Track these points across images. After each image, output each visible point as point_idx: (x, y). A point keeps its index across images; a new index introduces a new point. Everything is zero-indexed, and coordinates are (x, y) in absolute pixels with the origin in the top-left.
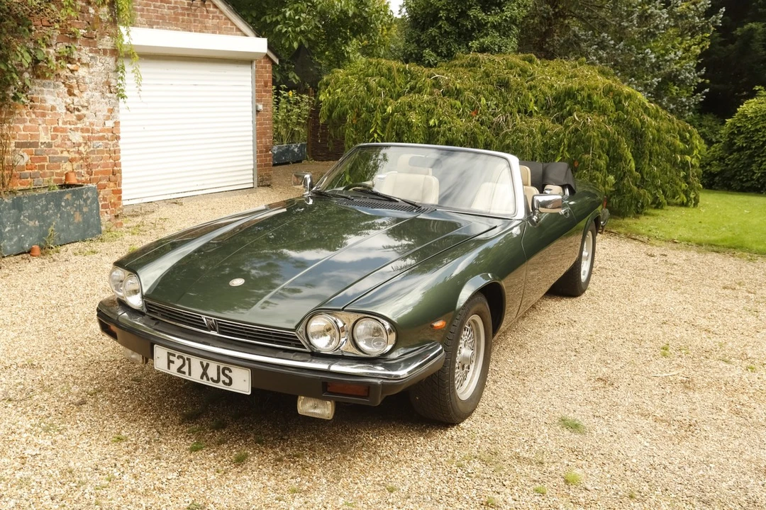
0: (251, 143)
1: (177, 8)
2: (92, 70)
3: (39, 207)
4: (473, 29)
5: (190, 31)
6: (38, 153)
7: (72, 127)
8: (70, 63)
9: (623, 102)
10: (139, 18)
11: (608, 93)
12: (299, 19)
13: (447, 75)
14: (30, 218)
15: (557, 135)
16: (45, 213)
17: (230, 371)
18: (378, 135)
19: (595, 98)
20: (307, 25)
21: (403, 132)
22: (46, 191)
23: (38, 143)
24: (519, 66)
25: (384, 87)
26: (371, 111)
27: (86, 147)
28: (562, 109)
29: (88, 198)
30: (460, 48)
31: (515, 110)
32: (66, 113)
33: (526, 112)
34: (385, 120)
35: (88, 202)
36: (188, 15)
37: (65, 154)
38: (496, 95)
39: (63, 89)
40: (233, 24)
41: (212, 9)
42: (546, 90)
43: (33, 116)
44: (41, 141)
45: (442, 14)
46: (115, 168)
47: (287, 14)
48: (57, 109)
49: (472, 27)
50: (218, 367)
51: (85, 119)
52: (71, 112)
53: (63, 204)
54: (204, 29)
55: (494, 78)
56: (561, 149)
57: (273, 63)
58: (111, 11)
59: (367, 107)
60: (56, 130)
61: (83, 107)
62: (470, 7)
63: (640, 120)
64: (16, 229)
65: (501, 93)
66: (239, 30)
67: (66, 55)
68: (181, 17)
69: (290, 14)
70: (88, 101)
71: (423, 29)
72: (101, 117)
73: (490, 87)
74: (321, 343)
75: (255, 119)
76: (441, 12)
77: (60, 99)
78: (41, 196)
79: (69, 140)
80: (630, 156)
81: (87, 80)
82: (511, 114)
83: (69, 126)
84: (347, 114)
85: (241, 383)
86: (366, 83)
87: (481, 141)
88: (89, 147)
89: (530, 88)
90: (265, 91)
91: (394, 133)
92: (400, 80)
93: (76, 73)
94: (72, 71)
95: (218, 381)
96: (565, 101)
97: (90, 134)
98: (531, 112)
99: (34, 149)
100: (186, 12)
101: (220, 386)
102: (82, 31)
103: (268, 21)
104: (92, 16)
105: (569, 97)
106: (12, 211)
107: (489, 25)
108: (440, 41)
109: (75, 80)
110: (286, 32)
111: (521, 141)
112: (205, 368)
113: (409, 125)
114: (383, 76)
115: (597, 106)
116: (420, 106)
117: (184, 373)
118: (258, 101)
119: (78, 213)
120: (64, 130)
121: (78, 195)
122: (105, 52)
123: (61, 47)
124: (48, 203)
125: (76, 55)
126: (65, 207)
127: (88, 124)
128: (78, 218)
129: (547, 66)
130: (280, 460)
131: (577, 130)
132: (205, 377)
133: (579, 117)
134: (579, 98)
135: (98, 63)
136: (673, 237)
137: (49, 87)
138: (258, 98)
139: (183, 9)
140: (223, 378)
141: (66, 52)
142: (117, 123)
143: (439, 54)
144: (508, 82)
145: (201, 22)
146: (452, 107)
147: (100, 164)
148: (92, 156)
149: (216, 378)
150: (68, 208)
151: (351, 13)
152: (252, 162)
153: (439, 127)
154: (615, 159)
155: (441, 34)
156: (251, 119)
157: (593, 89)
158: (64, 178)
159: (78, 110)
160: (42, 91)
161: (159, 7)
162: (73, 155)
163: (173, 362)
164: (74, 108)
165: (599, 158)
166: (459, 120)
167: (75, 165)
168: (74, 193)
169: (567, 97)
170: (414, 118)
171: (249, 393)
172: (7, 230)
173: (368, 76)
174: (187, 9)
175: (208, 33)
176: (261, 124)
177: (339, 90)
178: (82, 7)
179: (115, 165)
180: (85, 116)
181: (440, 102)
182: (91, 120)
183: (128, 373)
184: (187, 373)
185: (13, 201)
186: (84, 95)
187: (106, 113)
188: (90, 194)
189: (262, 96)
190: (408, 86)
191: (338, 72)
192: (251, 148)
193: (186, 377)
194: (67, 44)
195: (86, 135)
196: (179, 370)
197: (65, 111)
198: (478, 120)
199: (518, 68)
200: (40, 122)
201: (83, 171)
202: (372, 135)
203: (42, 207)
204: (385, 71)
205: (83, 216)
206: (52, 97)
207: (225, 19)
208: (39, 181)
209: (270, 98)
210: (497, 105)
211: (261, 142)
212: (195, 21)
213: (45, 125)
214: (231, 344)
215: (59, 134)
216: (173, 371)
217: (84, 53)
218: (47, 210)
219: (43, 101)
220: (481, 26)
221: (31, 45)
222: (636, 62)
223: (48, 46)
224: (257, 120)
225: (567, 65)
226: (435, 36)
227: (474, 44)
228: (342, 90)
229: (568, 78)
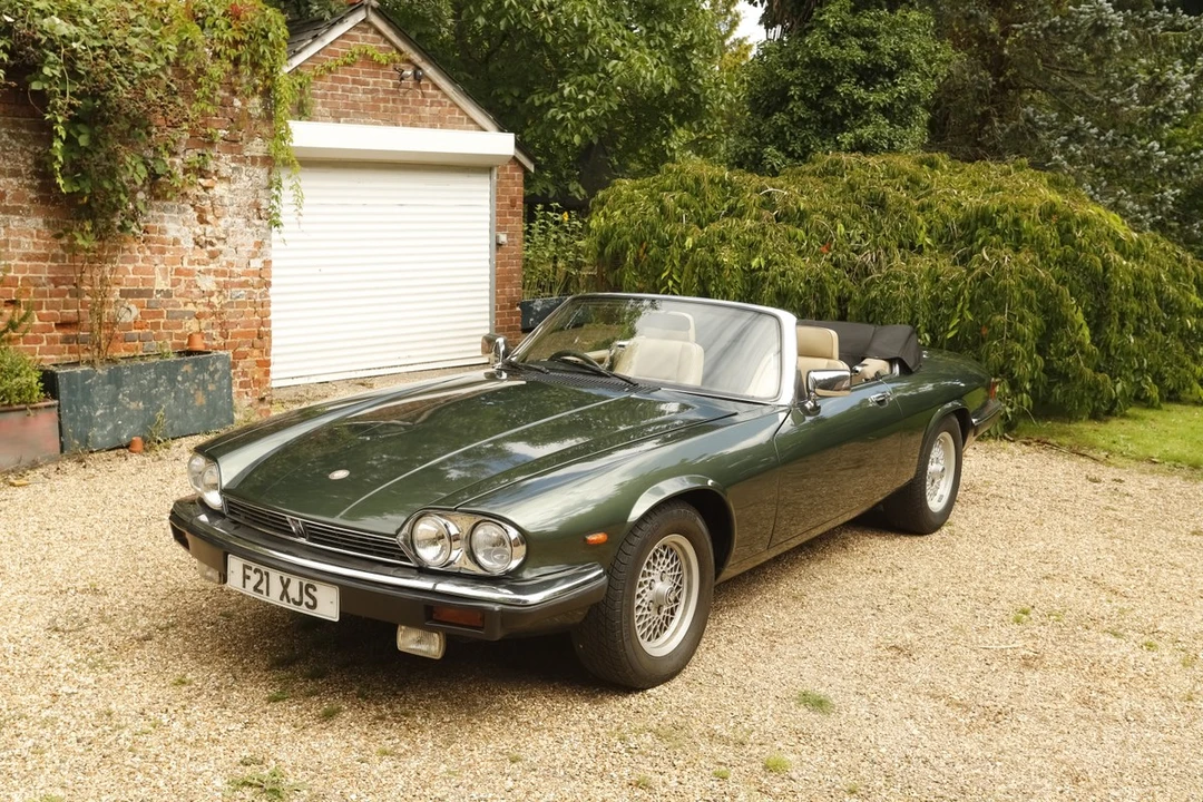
0: (487, 294)
1: (377, 91)
2: (234, 187)
3: (145, 382)
4: (845, 115)
5: (396, 125)
6: (153, 305)
7: (202, 268)
8: (203, 177)
9: (1074, 231)
10: (320, 108)
11: (1050, 216)
12: (584, 98)
13: (786, 189)
14: (132, 397)
15: (954, 283)
16: (154, 391)
17: (315, 590)
18: (675, 282)
19: (1025, 224)
20: (596, 109)
21: (710, 279)
22: (157, 359)
23: (152, 291)
24: (906, 173)
25: (686, 207)
26: (664, 245)
27: (221, 297)
28: (971, 242)
29: (216, 371)
30: (824, 145)
31: (893, 244)
32: (194, 248)
33: (912, 247)
34: (684, 259)
35: (217, 377)
36: (394, 101)
37: (190, 307)
38: (864, 220)
39: (192, 214)
40: (463, 112)
41: (430, 91)
42: (947, 210)
43: (148, 253)
44: (157, 288)
45: (793, 91)
46: (262, 328)
47: (566, 92)
48: (182, 242)
49: (843, 110)
50: (301, 584)
51: (221, 257)
52: (201, 247)
53: (180, 378)
54: (417, 121)
55: (861, 193)
56: (959, 306)
57: (526, 171)
58: (264, 104)
59: (658, 238)
60: (178, 272)
61: (218, 239)
62: (840, 80)
63: (1103, 260)
64: (112, 413)
65: (872, 218)
66: (472, 121)
67: (198, 166)
68: (382, 105)
69: (570, 91)
70: (226, 232)
71: (767, 116)
72: (245, 254)
73: (855, 207)
74: (429, 555)
75: (494, 258)
76: (792, 88)
77: (187, 229)
78: (148, 367)
79: (196, 286)
80: (1080, 318)
81: (226, 201)
82: (886, 249)
83: (197, 267)
84: (627, 248)
85: (328, 606)
86: (660, 201)
87: (833, 293)
88: (225, 298)
89: (922, 209)
90: (511, 214)
91: (695, 280)
92: (713, 196)
93: (211, 192)
94: (206, 189)
95: (300, 604)
96: (977, 229)
97: (227, 279)
98: (921, 246)
99: (146, 299)
100: (391, 97)
101: (303, 609)
102: (222, 132)
103: (537, 103)
104: (237, 110)
105: (984, 223)
106: (107, 387)
107: (871, 107)
108: (791, 134)
109: (209, 202)
110: (563, 119)
111: (895, 293)
112: (286, 586)
113: (719, 266)
114: (686, 190)
115: (1029, 237)
116: (738, 238)
117: (261, 592)
118: (499, 229)
119: (200, 393)
120: (189, 273)
121: (202, 367)
122: (254, 160)
123: (191, 156)
124: (159, 377)
125: (211, 166)
126: (183, 383)
127: (224, 264)
128: (201, 399)
129: (960, 172)
130: (382, 718)
131: (984, 276)
132: (285, 598)
133: (990, 255)
134: (999, 225)
135: (243, 176)
136: (1151, 453)
137: (172, 211)
138: (500, 223)
139: (386, 92)
140: (306, 599)
141: (198, 162)
142: (267, 263)
143: (790, 155)
144: (883, 199)
145: (413, 111)
146: (790, 239)
147: (240, 322)
148: (229, 310)
149: (297, 600)
150: (187, 384)
151: (667, 88)
152: (488, 324)
153: (767, 270)
154: (1054, 323)
155: (792, 122)
156: (488, 257)
157: (1025, 210)
158: (186, 342)
159: (212, 244)
160: (162, 217)
161: (350, 91)
162: (202, 309)
163: (249, 578)
164: (206, 242)
165: (1020, 322)
166: (799, 259)
167: (204, 323)
168: (196, 363)
169: (979, 224)
170: (726, 256)
171: (337, 620)
172: (98, 413)
173: (663, 190)
174: (392, 92)
175: (423, 127)
176: (503, 265)
177: (617, 213)
178: (223, 98)
179: (262, 324)
180: (221, 252)
181: (771, 230)
182: (229, 258)
183: (219, 606)
184: (265, 592)
185: (109, 372)
186: (221, 222)
187: (251, 248)
188: (219, 365)
189: (507, 221)
190: (726, 206)
191: (621, 184)
192: (487, 301)
193: (263, 598)
194: (200, 151)
195: (222, 279)
196: (256, 588)
197: (192, 245)
198: (831, 260)
199: (905, 177)
200: (157, 261)
201: (215, 332)
202: (665, 283)
203: (150, 382)
204: (689, 181)
205: (208, 397)
206: (176, 226)
207: (451, 106)
208: (150, 346)
209: (518, 224)
210: (864, 237)
211: (503, 293)
212: (404, 110)
213: (163, 266)
214: (320, 554)
215: (182, 278)
216: (249, 591)
217: (224, 163)
218: (156, 387)
219: (162, 231)
220: (858, 110)
221: (150, 153)
222: (1134, 164)
223: (174, 154)
224: (498, 258)
225: (992, 170)
226: (783, 126)
227: (847, 138)
228: (623, 213)
229: (988, 191)
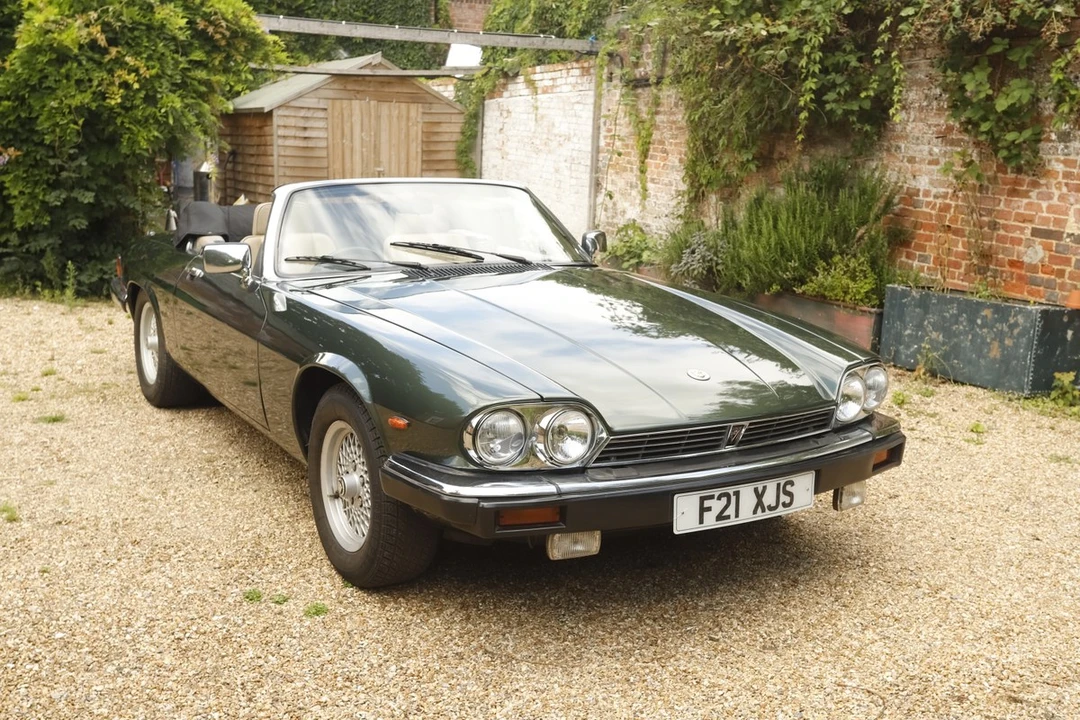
3: (947, 315)
6: (1061, 248)
14: (936, 328)
16: (954, 327)
23: (1063, 233)
29: (1016, 325)
35: (1016, 331)
44: (1068, 230)
53: (979, 321)
78: (952, 301)
106: (918, 310)
119: (996, 344)
121: (1002, 315)
124: (959, 315)
126: (982, 327)
128: (995, 352)
150: (985, 330)
168: (997, 310)
188: (1020, 319)
200: (1073, 201)
203: (952, 316)
205: (1003, 351)
213: (1078, 207)
218: (956, 323)
